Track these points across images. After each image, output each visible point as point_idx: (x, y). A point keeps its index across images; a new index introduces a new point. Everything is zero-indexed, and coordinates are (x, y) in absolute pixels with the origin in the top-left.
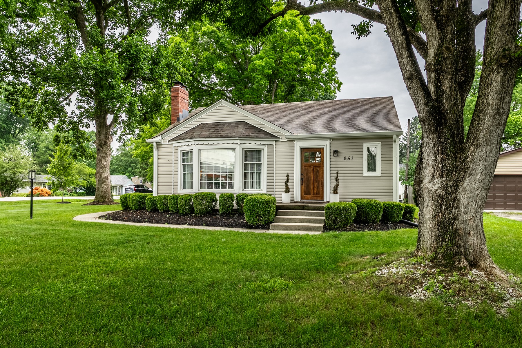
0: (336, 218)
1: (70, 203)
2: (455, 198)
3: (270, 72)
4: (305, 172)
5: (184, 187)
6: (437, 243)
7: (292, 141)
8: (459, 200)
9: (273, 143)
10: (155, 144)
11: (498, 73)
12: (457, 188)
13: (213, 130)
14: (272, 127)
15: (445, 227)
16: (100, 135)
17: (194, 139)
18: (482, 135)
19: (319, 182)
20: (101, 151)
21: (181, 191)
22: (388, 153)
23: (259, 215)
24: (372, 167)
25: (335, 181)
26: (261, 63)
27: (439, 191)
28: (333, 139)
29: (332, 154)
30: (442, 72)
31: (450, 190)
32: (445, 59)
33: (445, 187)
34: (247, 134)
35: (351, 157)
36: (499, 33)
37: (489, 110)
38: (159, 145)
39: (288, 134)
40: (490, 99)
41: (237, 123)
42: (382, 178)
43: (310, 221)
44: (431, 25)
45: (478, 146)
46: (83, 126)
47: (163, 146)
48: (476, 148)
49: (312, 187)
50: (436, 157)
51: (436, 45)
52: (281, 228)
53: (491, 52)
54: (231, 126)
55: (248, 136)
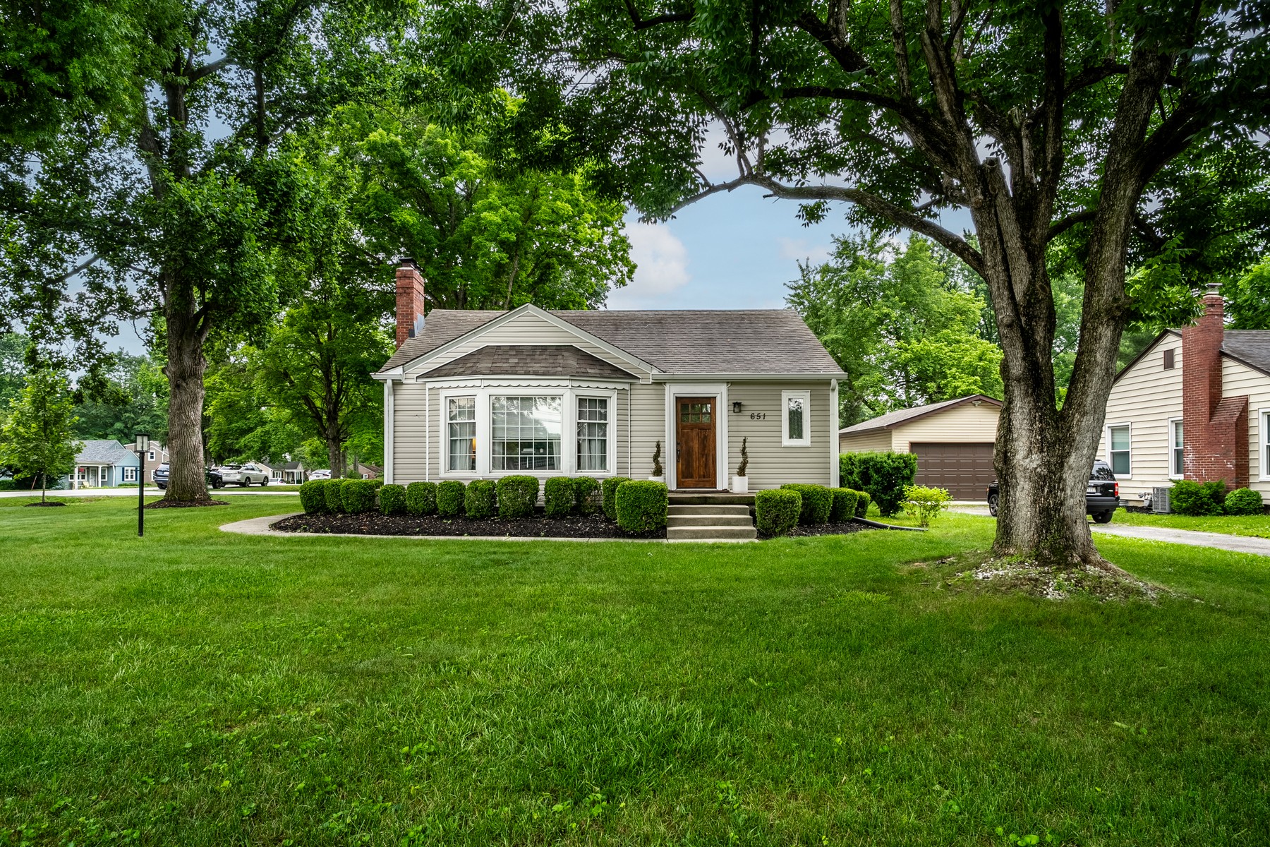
0: (777, 516)
1: (61, 505)
2: (1061, 478)
3: (513, 237)
4: (684, 439)
5: (452, 466)
6: (1039, 536)
7: (660, 384)
8: (1065, 480)
9: (627, 387)
10: (389, 382)
11: (1108, 326)
12: (1062, 465)
13: (516, 361)
14: (625, 358)
15: (1049, 515)
16: (181, 355)
17: (481, 377)
18: (1089, 400)
19: (707, 456)
20: (185, 389)
21: (445, 474)
22: (822, 408)
23: (648, 514)
24: (796, 431)
25: (740, 455)
26: (495, 218)
27: (1039, 470)
28: (732, 383)
29: (732, 408)
30: (1035, 317)
31: (1053, 468)
32: (1039, 301)
33: (1047, 464)
34: (583, 370)
35: (762, 414)
36: (1110, 279)
37: (1097, 370)
38: (397, 383)
39: (655, 372)
40: (1099, 357)
41: (559, 349)
42: (812, 450)
43: (728, 522)
44: (1020, 255)
45: (1085, 413)
46: (101, 330)
47: (404, 387)
48: (1082, 416)
49: (696, 464)
50: (1032, 426)
51: (1026, 281)
52: (686, 534)
53: (1099, 301)
54: (547, 353)
55: (586, 374)
